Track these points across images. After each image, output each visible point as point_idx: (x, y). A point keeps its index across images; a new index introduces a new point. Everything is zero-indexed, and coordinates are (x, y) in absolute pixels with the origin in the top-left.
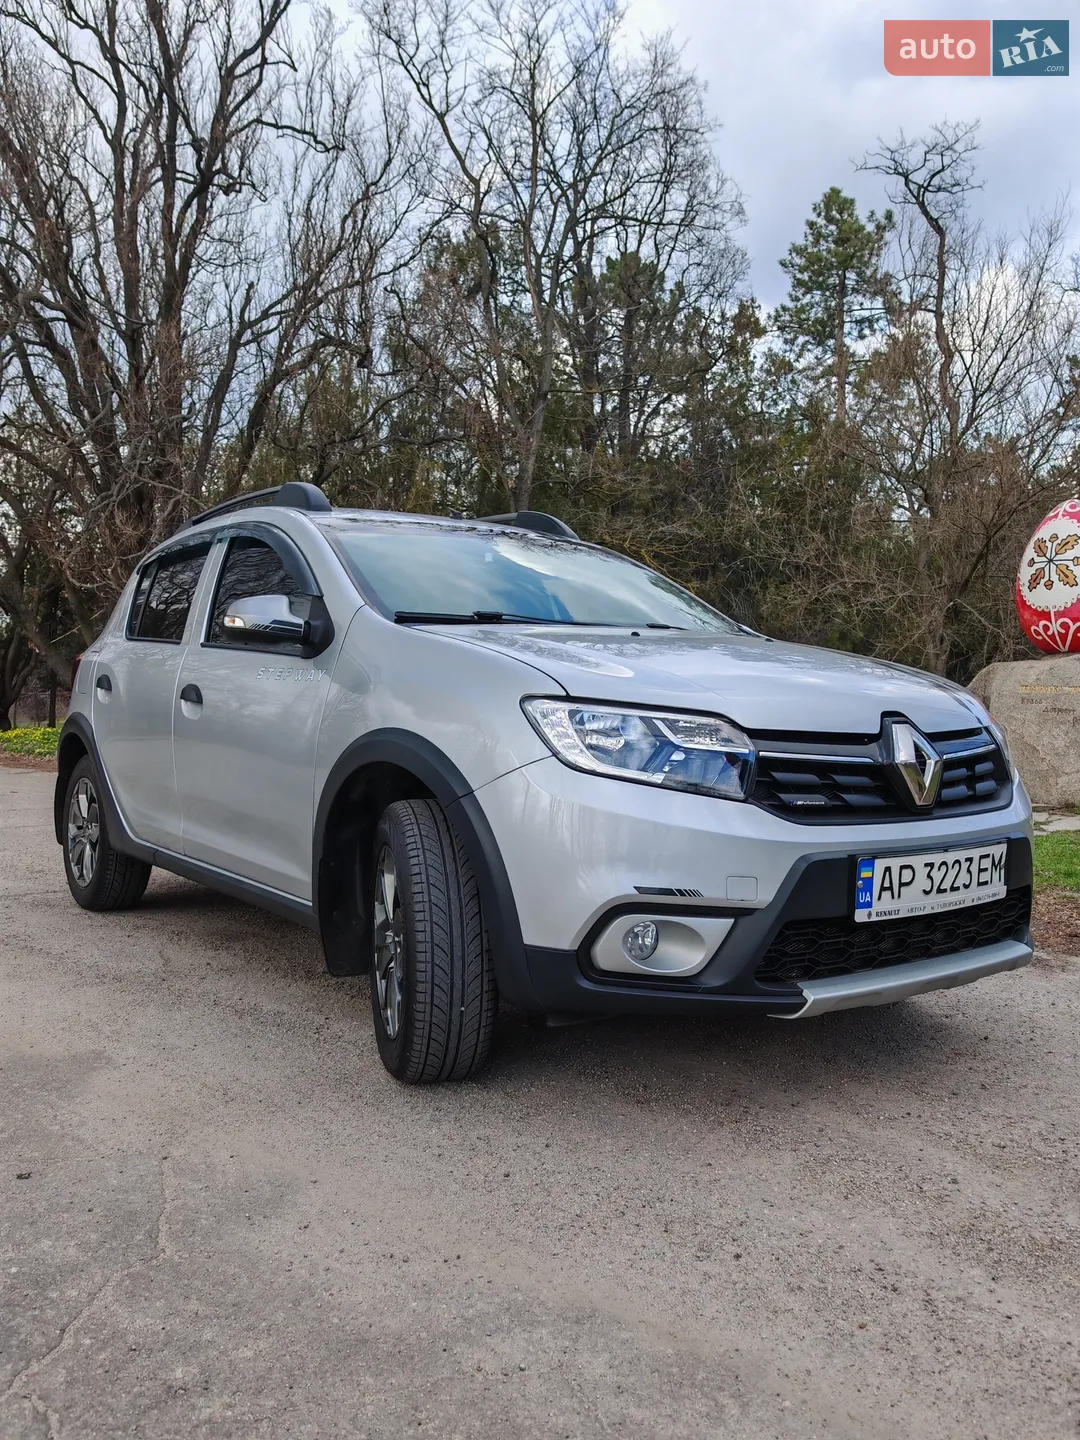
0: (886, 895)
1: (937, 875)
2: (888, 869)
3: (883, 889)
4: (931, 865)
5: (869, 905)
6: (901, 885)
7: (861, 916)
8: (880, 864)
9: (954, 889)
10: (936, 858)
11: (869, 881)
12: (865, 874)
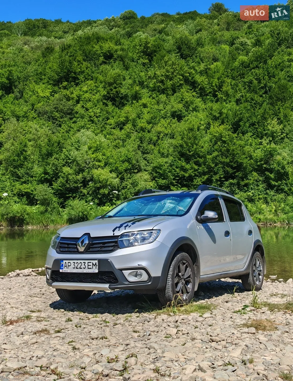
0: (66, 267)
1: (76, 265)
2: (66, 263)
3: (65, 266)
4: (75, 263)
5: (63, 269)
6: (68, 266)
7: (61, 271)
8: (64, 261)
9: (80, 268)
10: (76, 261)
11: (63, 264)
12: (62, 263)
